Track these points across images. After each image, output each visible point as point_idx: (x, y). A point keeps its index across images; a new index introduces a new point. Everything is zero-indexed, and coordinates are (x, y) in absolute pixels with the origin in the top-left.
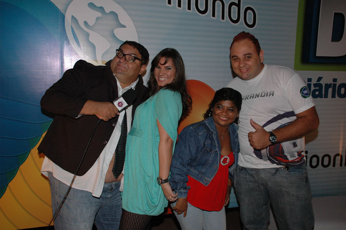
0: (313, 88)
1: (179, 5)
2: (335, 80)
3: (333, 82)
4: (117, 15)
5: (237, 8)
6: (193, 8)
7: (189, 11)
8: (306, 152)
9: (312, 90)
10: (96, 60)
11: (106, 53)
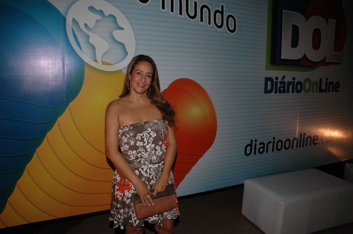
0: (279, 85)
1: (172, 11)
2: (294, 79)
4: (115, 18)
5: (221, 15)
6: (184, 13)
7: (180, 16)
8: (274, 138)
9: (278, 86)
10: (96, 61)
11: (105, 53)
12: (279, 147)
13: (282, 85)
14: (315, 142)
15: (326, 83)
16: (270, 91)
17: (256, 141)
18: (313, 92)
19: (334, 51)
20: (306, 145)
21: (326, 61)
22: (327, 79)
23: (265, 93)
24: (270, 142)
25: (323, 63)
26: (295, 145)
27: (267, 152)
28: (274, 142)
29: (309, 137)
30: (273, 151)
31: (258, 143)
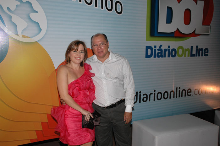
2: (169, 47)
3: (168, 48)
4: (31, 4)
5: (111, 1)
6: (83, 1)
7: (80, 3)
8: (155, 91)
9: (157, 53)
10: (18, 35)
11: (25, 29)
12: (159, 97)
13: (160, 52)
14: (189, 94)
15: (197, 50)
16: (150, 56)
17: (140, 92)
18: (185, 56)
19: (203, 25)
20: (182, 96)
21: (196, 33)
22: (197, 47)
23: (146, 57)
24: (152, 94)
25: (194, 34)
26: (172, 95)
27: (150, 101)
28: (155, 93)
29: (184, 90)
30: (154, 100)
31: (142, 94)
